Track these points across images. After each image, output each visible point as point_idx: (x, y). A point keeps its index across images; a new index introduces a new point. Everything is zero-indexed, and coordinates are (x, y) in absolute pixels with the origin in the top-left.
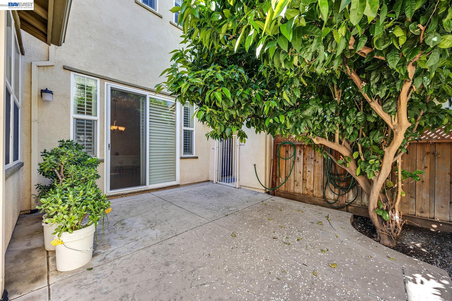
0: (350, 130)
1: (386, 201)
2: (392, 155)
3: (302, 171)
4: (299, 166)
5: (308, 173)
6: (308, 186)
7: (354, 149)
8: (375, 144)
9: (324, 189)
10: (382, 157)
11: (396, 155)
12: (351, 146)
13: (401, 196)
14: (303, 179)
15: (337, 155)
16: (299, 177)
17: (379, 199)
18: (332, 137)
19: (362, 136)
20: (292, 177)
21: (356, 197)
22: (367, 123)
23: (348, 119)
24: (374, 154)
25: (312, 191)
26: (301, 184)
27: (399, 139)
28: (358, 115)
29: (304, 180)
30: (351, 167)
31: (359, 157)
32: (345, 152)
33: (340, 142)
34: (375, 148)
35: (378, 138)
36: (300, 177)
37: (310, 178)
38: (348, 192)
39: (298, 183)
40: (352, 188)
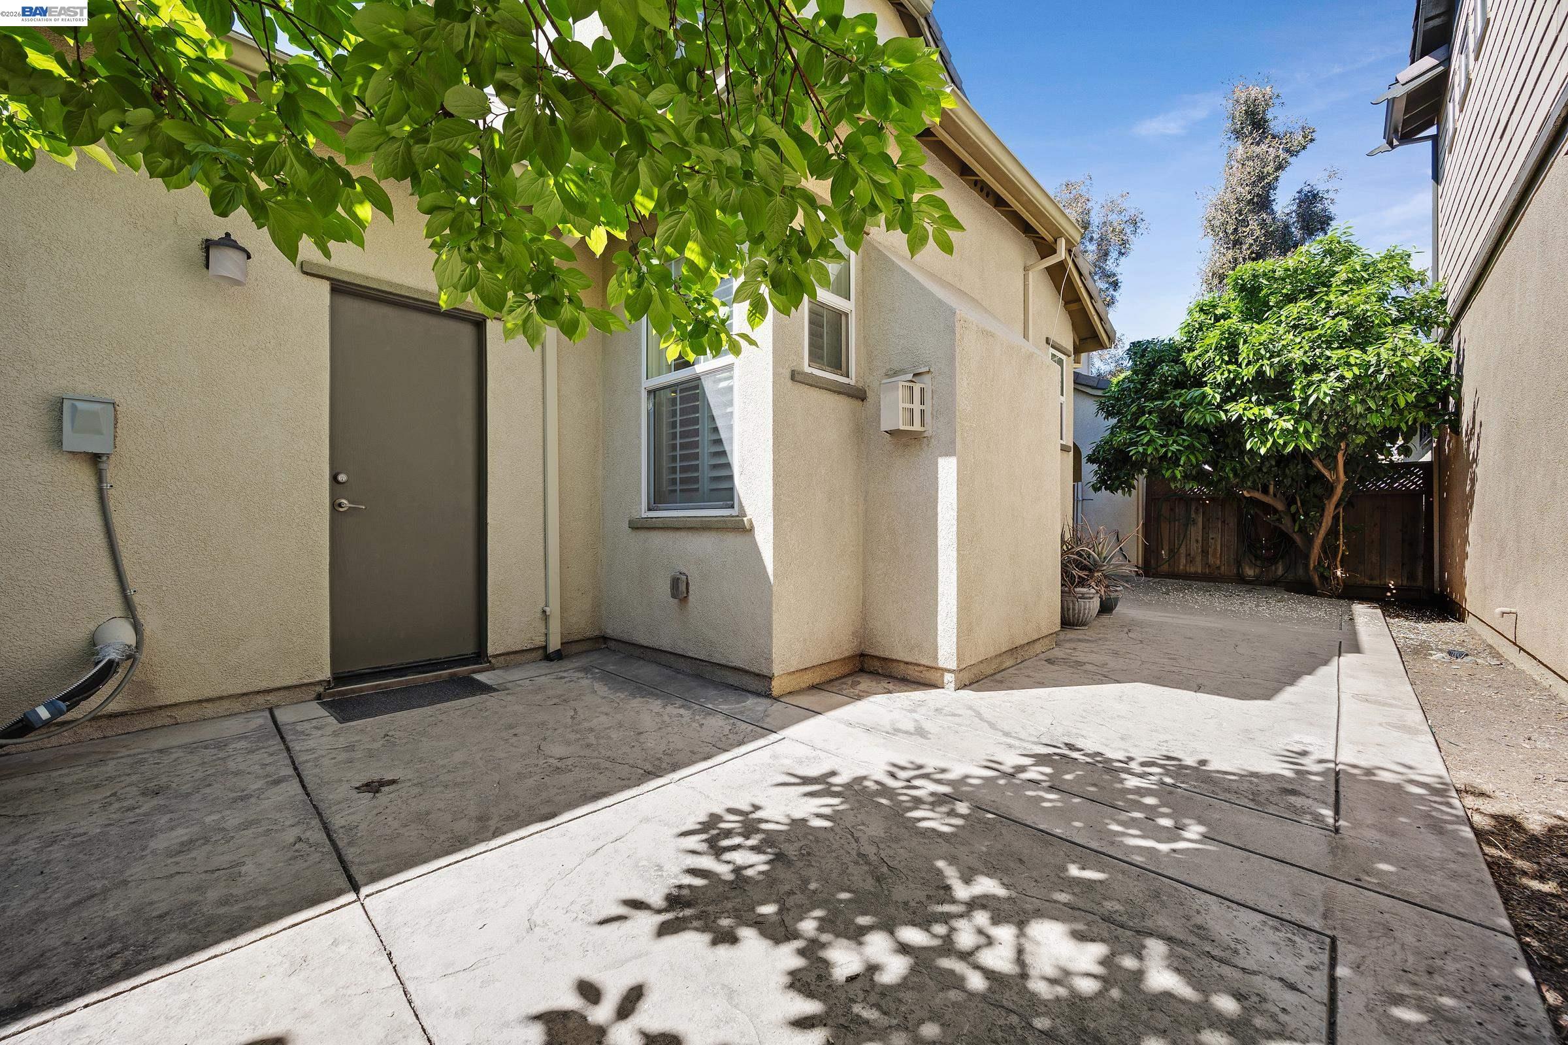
0: (1288, 482)
1: (1327, 558)
2: (1332, 507)
3: (1200, 539)
4: (1196, 532)
5: (1211, 540)
6: (1211, 560)
7: (1291, 501)
8: (1315, 496)
9: (1239, 564)
10: (1323, 510)
11: (1337, 507)
12: (1287, 499)
13: (1343, 554)
14: (1202, 551)
15: (1267, 508)
16: (1195, 548)
17: (1320, 557)
18: (1265, 491)
19: (1301, 488)
20: (1183, 550)
21: (1286, 570)
22: (1307, 476)
23: (1287, 471)
24: (1314, 507)
25: (1219, 568)
26: (1199, 559)
27: (1339, 491)
28: (1299, 467)
29: (1205, 552)
30: (1286, 524)
31: (1298, 511)
32: (1280, 506)
33: (1275, 495)
34: (1315, 500)
35: (1319, 490)
36: (1197, 548)
37: (1215, 549)
38: (1277, 563)
39: (1194, 558)
40: (1282, 557)
